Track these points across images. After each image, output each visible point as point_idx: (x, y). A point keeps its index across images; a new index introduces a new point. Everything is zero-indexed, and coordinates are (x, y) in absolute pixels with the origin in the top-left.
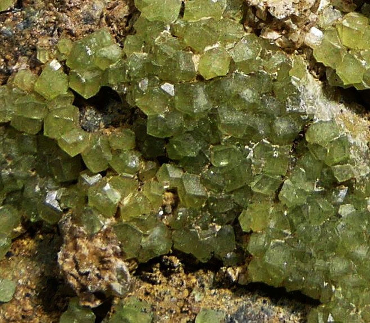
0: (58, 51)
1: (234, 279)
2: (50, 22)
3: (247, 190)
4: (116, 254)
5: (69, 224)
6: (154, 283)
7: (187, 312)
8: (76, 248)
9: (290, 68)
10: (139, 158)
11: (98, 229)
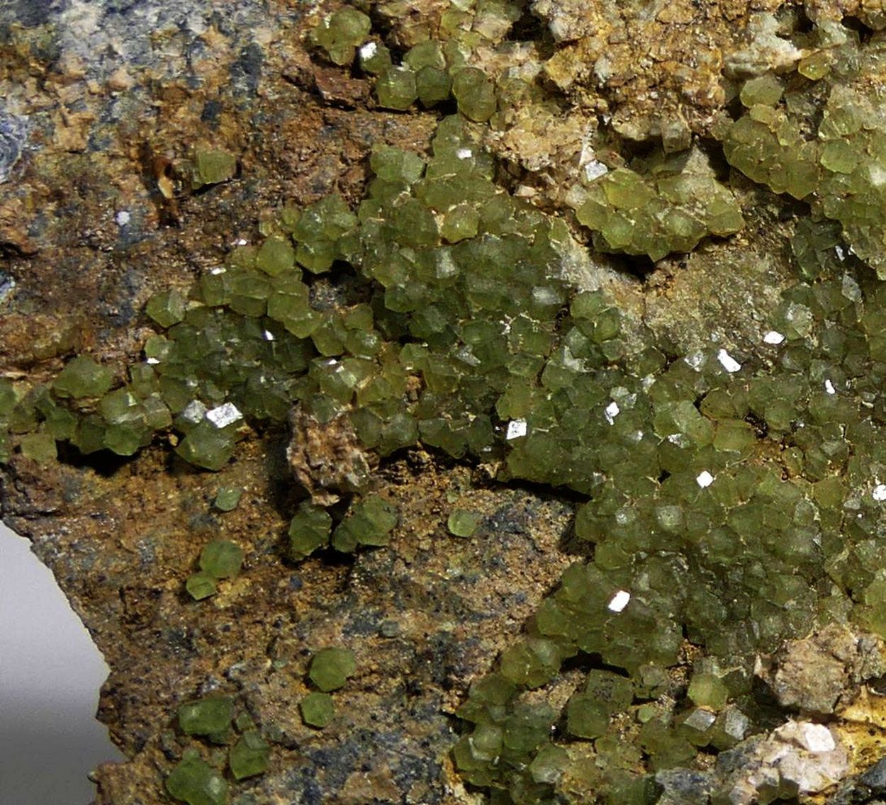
0: (283, 222)
1: (492, 475)
2: (274, 191)
3: (504, 372)
4: (352, 442)
5: (299, 414)
6: (399, 483)
7: (437, 513)
8: (307, 439)
9: (548, 230)
10: (378, 337)
11: (331, 418)
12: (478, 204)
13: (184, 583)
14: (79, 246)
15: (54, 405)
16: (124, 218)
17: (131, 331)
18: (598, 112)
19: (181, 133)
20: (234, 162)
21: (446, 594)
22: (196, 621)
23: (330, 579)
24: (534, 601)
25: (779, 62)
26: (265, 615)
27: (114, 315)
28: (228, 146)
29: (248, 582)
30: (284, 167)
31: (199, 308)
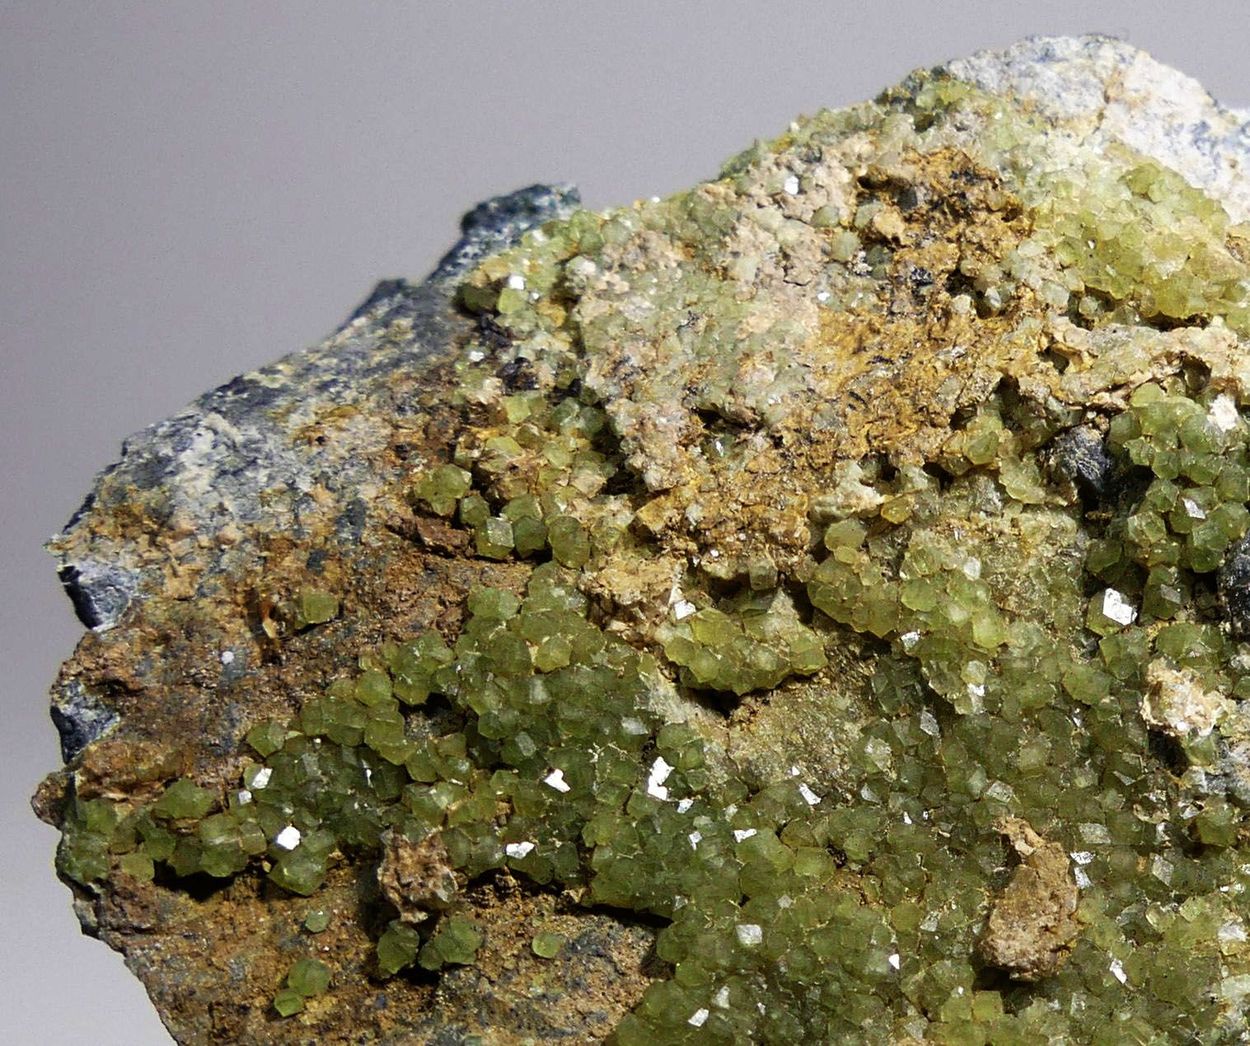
0: (382, 656)
1: (577, 900)
2: (374, 630)
3: (590, 798)
4: (442, 860)
5: (391, 835)
6: (486, 906)
7: (522, 935)
8: (398, 858)
9: (638, 663)
10: (471, 764)
11: (422, 838)
12: (571, 637)
13: (272, 1001)
14: (183, 684)
15: (154, 826)
16: (228, 657)
17: (231, 760)
18: (688, 554)
19: (287, 579)
20: (336, 603)
21: (528, 1011)
22: (282, 1036)
23: (414, 998)
24: (613, 1021)
25: (863, 505)
26: (350, 1031)
27: (215, 745)
28: (332, 590)
29: (334, 1000)
30: (385, 608)
31: (296, 738)
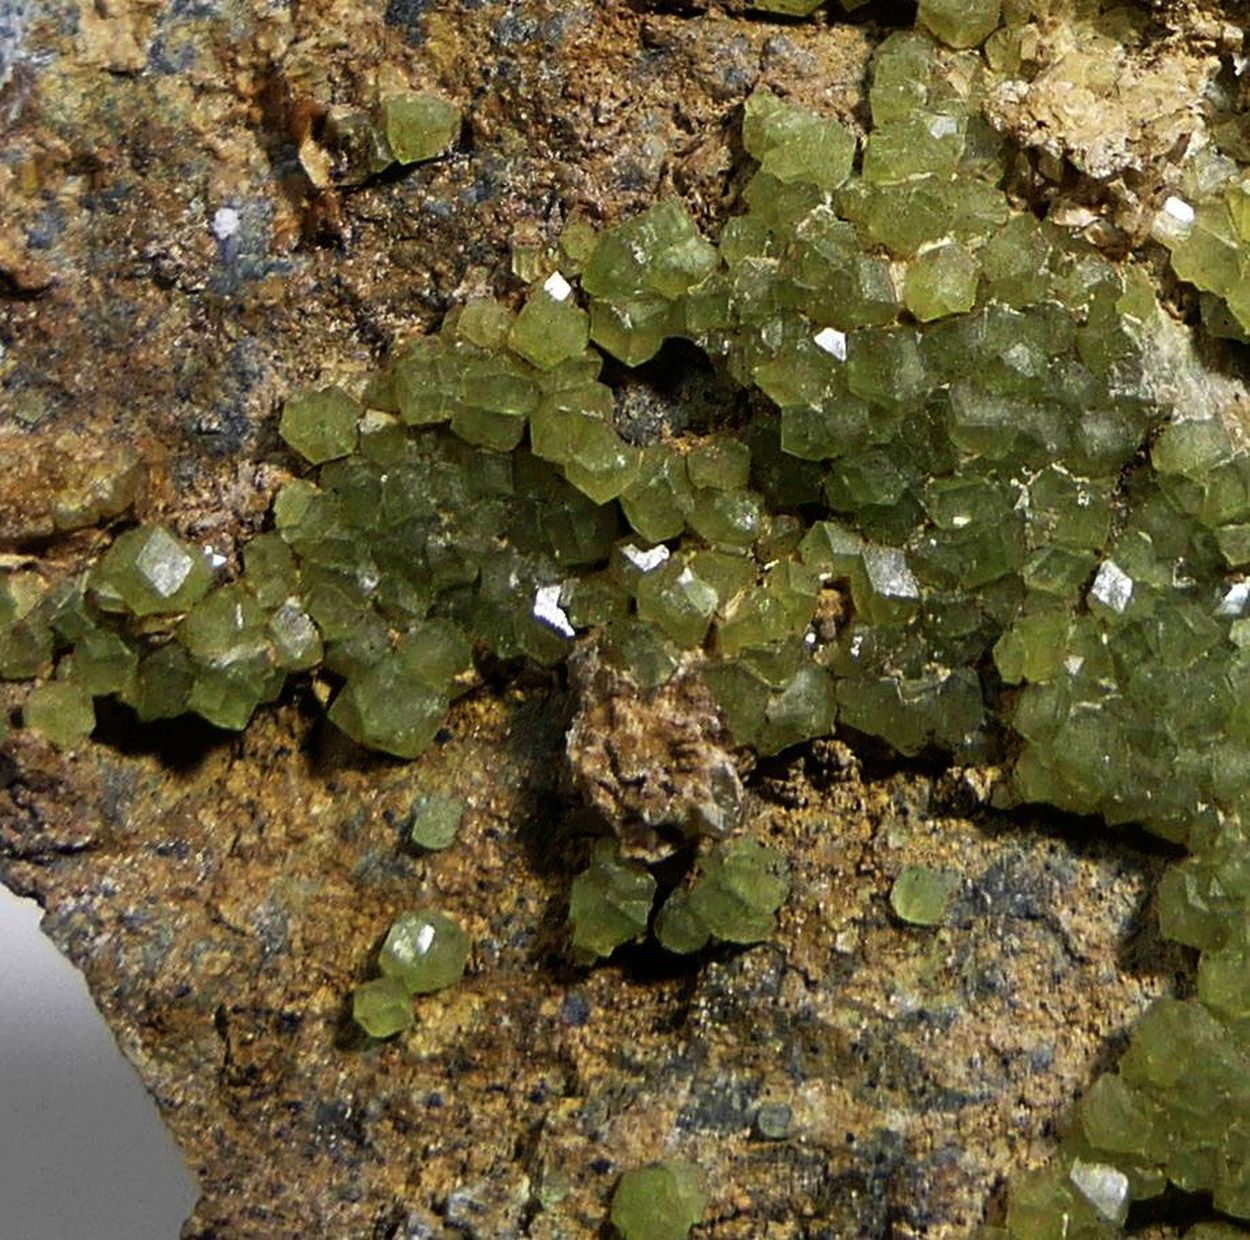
0: (564, 254)
1: (982, 794)
2: (541, 185)
3: (1014, 585)
4: (709, 736)
5: (594, 663)
6: (791, 804)
7: (870, 873)
8: (612, 720)
9: (1118, 294)
10: (759, 508)
11: (664, 676)
12: (976, 240)
13: (349, 997)
14: (131, 277)
15: (93, 625)
16: (227, 222)
17: (246, 467)
18: (1223, 49)
19: (344, 47)
20: (458, 118)
21: (888, 1049)
22: (371, 1082)
23: (645, 1003)
24: (1071, 1066)
26: (514, 1075)
27: (210, 432)
29: (477, 1003)
30: (563, 136)
31: (388, 427)
